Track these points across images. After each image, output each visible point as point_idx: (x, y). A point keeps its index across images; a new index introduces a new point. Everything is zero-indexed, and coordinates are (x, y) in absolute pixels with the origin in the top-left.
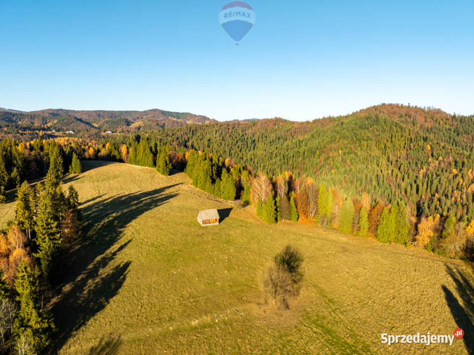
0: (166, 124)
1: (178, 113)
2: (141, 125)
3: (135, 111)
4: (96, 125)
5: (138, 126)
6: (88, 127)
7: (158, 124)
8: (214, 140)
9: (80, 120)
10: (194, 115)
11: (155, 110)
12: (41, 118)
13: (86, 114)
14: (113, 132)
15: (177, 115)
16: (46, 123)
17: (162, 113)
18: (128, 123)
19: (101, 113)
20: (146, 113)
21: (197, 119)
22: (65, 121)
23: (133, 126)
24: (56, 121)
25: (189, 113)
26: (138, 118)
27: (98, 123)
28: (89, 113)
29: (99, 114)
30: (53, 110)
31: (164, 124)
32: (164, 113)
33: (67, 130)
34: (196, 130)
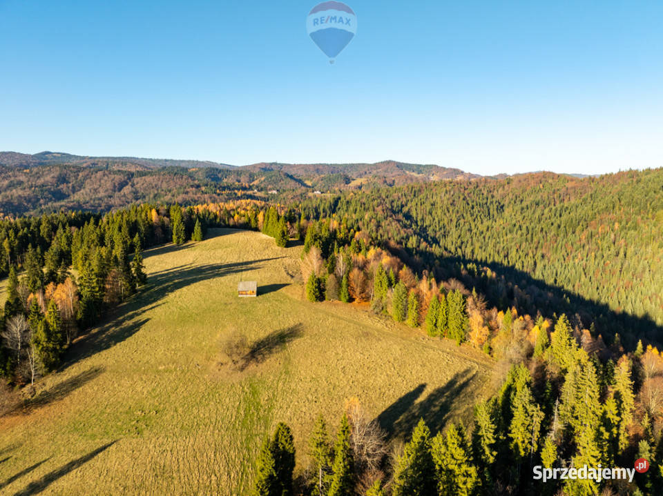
0: (396, 181)
1: (420, 166)
2: (363, 183)
3: (363, 164)
4: (309, 183)
5: (359, 184)
6: (298, 185)
7: (385, 182)
8: (439, 205)
9: (291, 177)
10: (442, 167)
11: (389, 162)
12: (247, 175)
13: (302, 168)
14: (322, 193)
15: (419, 168)
16: (253, 181)
17: (398, 166)
18: (348, 180)
19: (321, 167)
20: (376, 166)
21: (445, 173)
22: (273, 178)
23: (353, 184)
24: (263, 179)
25: (435, 166)
26: (366, 173)
27: (311, 180)
28: (305, 168)
29: (318, 168)
30: (265, 164)
31: (394, 181)
32: (400, 166)
33: (270, 190)
34: (420, 191)
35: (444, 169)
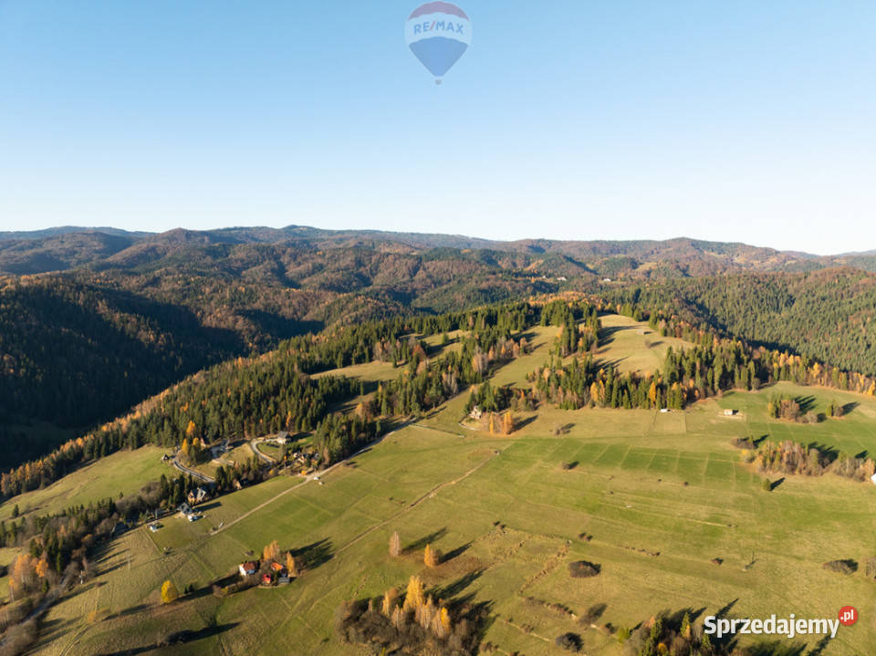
0: (691, 267)
1: (722, 244)
2: (653, 268)
3: (650, 241)
4: (591, 267)
5: (648, 269)
6: (581, 270)
7: (678, 267)
9: (570, 260)
10: (750, 246)
11: (682, 240)
12: (523, 257)
13: (576, 246)
14: (612, 280)
15: (720, 247)
16: (529, 264)
17: (693, 245)
18: (635, 265)
19: (598, 246)
20: (666, 244)
21: (754, 253)
22: (553, 262)
23: (641, 268)
24: (541, 262)
25: (742, 244)
26: (653, 253)
27: (593, 264)
28: (580, 245)
29: (595, 247)
30: (532, 241)
31: (688, 266)
32: (696, 245)
33: (558, 276)
35: (753, 248)
